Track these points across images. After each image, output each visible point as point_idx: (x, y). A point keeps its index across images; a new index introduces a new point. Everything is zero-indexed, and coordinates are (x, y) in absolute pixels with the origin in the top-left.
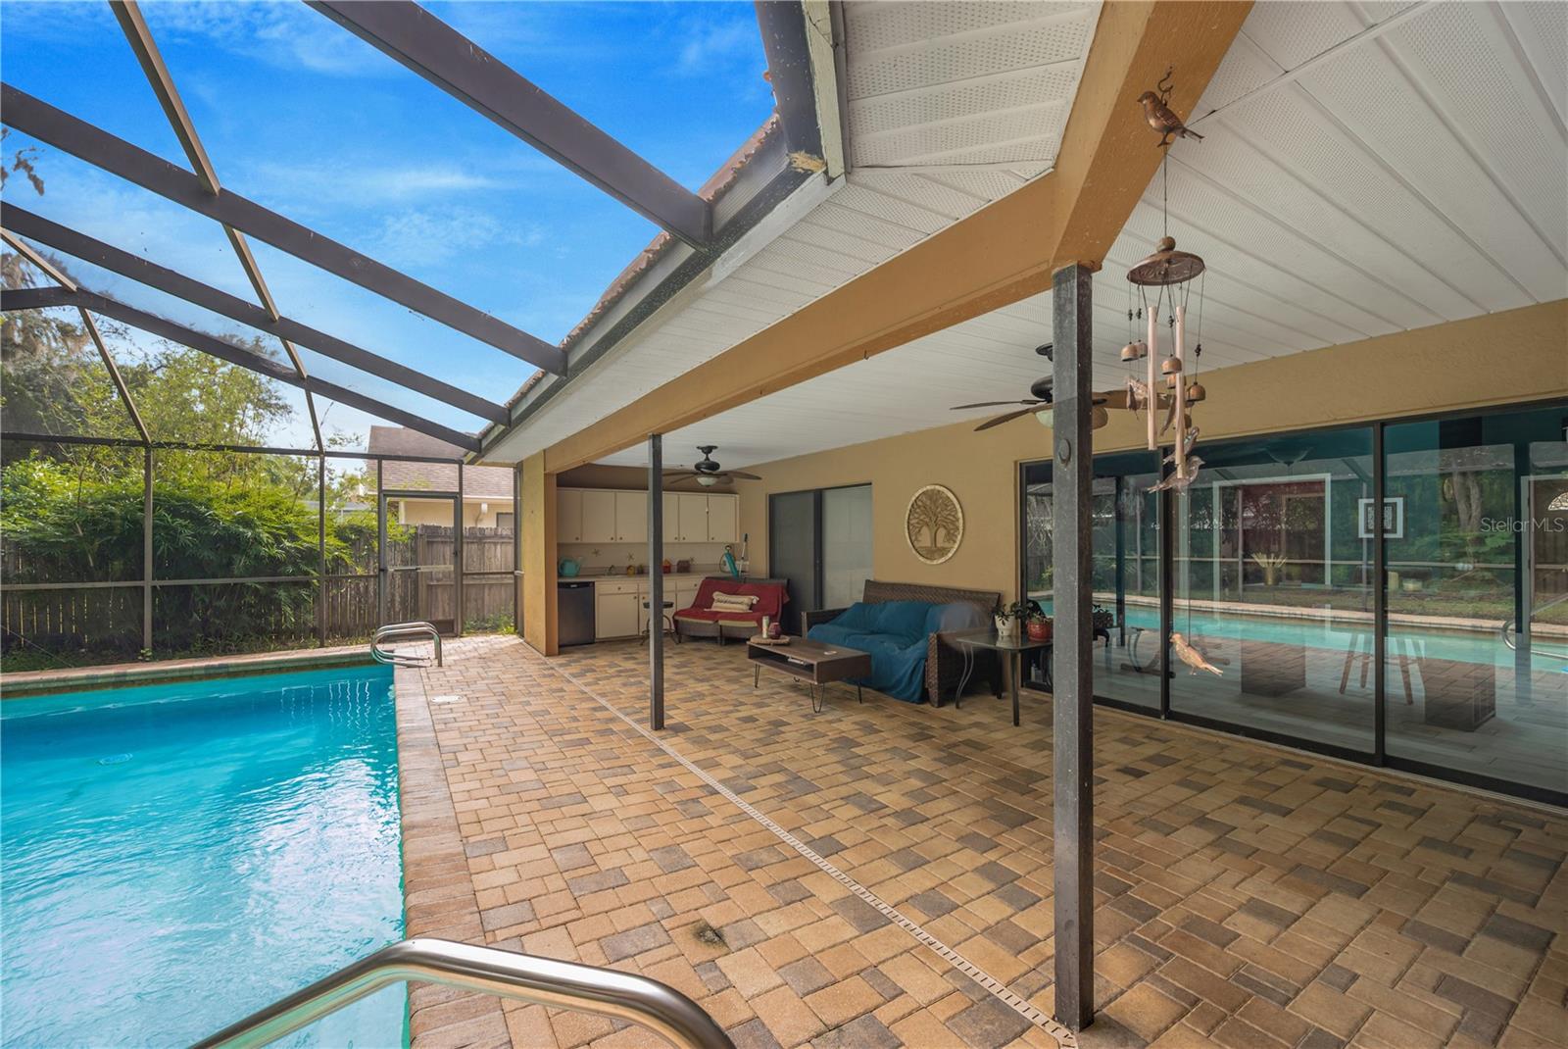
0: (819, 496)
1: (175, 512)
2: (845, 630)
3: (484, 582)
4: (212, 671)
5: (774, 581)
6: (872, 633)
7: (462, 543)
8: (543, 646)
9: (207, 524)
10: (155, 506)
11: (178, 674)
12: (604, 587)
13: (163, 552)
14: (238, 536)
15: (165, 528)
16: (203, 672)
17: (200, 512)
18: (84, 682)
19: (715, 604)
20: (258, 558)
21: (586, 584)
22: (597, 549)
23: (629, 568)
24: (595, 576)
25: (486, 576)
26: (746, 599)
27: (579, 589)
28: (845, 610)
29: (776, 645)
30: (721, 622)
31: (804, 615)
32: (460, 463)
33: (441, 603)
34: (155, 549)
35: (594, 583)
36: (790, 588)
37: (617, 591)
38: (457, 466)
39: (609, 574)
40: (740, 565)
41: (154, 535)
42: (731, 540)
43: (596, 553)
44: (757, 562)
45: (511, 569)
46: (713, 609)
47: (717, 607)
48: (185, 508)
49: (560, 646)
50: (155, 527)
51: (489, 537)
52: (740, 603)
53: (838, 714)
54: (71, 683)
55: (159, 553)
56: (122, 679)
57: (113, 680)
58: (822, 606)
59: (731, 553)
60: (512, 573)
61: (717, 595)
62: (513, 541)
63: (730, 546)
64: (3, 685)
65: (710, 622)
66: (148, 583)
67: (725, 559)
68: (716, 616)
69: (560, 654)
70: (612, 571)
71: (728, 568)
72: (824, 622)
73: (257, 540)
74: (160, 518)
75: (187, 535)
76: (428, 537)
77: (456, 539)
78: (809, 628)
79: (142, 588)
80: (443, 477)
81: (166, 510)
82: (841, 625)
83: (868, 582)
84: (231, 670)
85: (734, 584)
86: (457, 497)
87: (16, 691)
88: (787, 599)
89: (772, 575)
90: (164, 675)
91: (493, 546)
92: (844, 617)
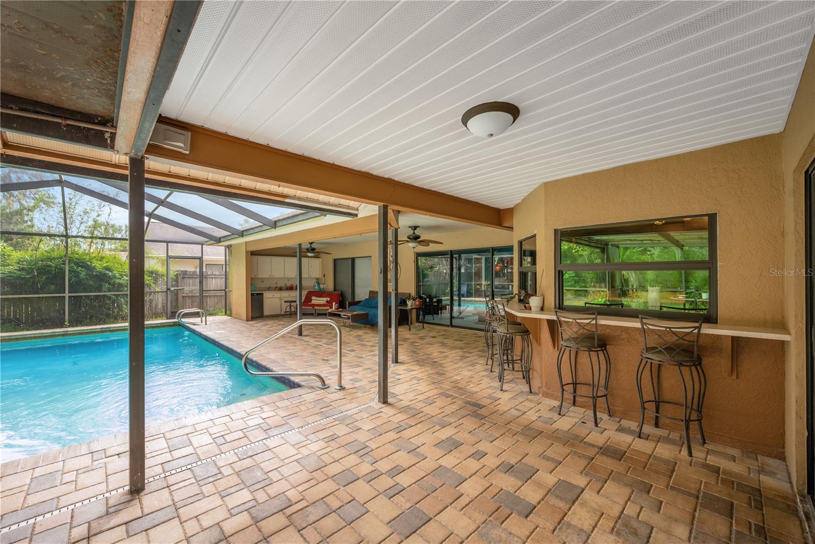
0: (353, 260)
1: (78, 264)
2: (361, 307)
3: (207, 295)
4: (103, 330)
5: (336, 292)
6: (371, 308)
7: (203, 278)
8: (245, 318)
9: (91, 270)
10: (69, 262)
11: (89, 331)
12: (267, 295)
13: (73, 281)
14: (105, 275)
15: (73, 271)
16: (100, 330)
17: (88, 265)
18: (50, 334)
19: (313, 301)
20: (114, 284)
21: (260, 294)
22: (263, 280)
23: (276, 288)
24: (263, 291)
25: (208, 292)
26: (325, 299)
27: (258, 296)
28: (362, 301)
29: (338, 311)
30: (315, 308)
31: (347, 303)
32: (202, 244)
33: (188, 304)
34: (70, 280)
35: (263, 293)
36: (342, 295)
37: (272, 297)
38: (200, 246)
39: (269, 290)
40: (322, 286)
41: (69, 274)
42: (318, 276)
43: (262, 282)
44: (329, 286)
45: (224, 288)
46: (312, 303)
47: (313, 302)
48: (81, 263)
49: (252, 318)
50: (69, 271)
51: (210, 275)
52: (323, 300)
53: (358, 331)
54: (44, 335)
55: (71, 282)
56: (66, 333)
57: (62, 333)
58: (354, 300)
59: (318, 281)
60: (224, 290)
61: (313, 298)
62: (224, 277)
63: (318, 279)
64: (1, 337)
65: (311, 308)
66: (67, 295)
67: (316, 284)
68: (314, 305)
69: (252, 320)
70: (269, 289)
71: (317, 287)
72: (354, 305)
73: (115, 277)
74: (72, 268)
75: (83, 274)
76: (183, 275)
77: (200, 276)
78: (349, 307)
79: (64, 297)
80: (195, 250)
81: (74, 264)
82: (360, 306)
83: (370, 291)
84: (111, 329)
85: (320, 294)
86: (201, 259)
87: (21, 338)
88: (341, 299)
89: (335, 290)
90: (83, 331)
91: (211, 279)
92: (361, 304)
